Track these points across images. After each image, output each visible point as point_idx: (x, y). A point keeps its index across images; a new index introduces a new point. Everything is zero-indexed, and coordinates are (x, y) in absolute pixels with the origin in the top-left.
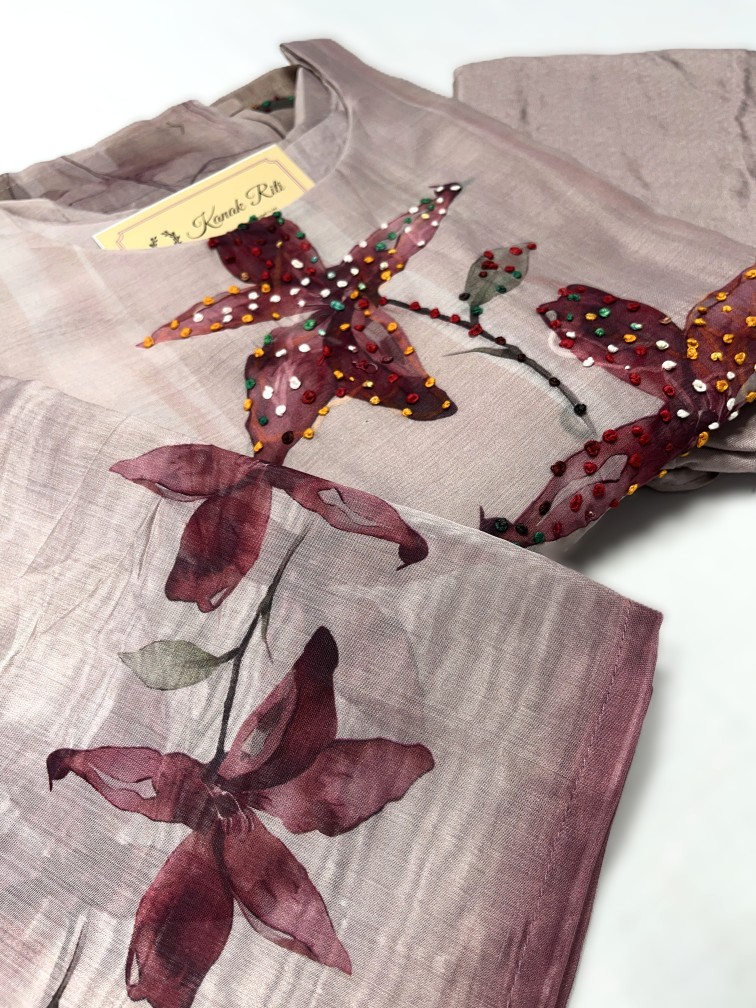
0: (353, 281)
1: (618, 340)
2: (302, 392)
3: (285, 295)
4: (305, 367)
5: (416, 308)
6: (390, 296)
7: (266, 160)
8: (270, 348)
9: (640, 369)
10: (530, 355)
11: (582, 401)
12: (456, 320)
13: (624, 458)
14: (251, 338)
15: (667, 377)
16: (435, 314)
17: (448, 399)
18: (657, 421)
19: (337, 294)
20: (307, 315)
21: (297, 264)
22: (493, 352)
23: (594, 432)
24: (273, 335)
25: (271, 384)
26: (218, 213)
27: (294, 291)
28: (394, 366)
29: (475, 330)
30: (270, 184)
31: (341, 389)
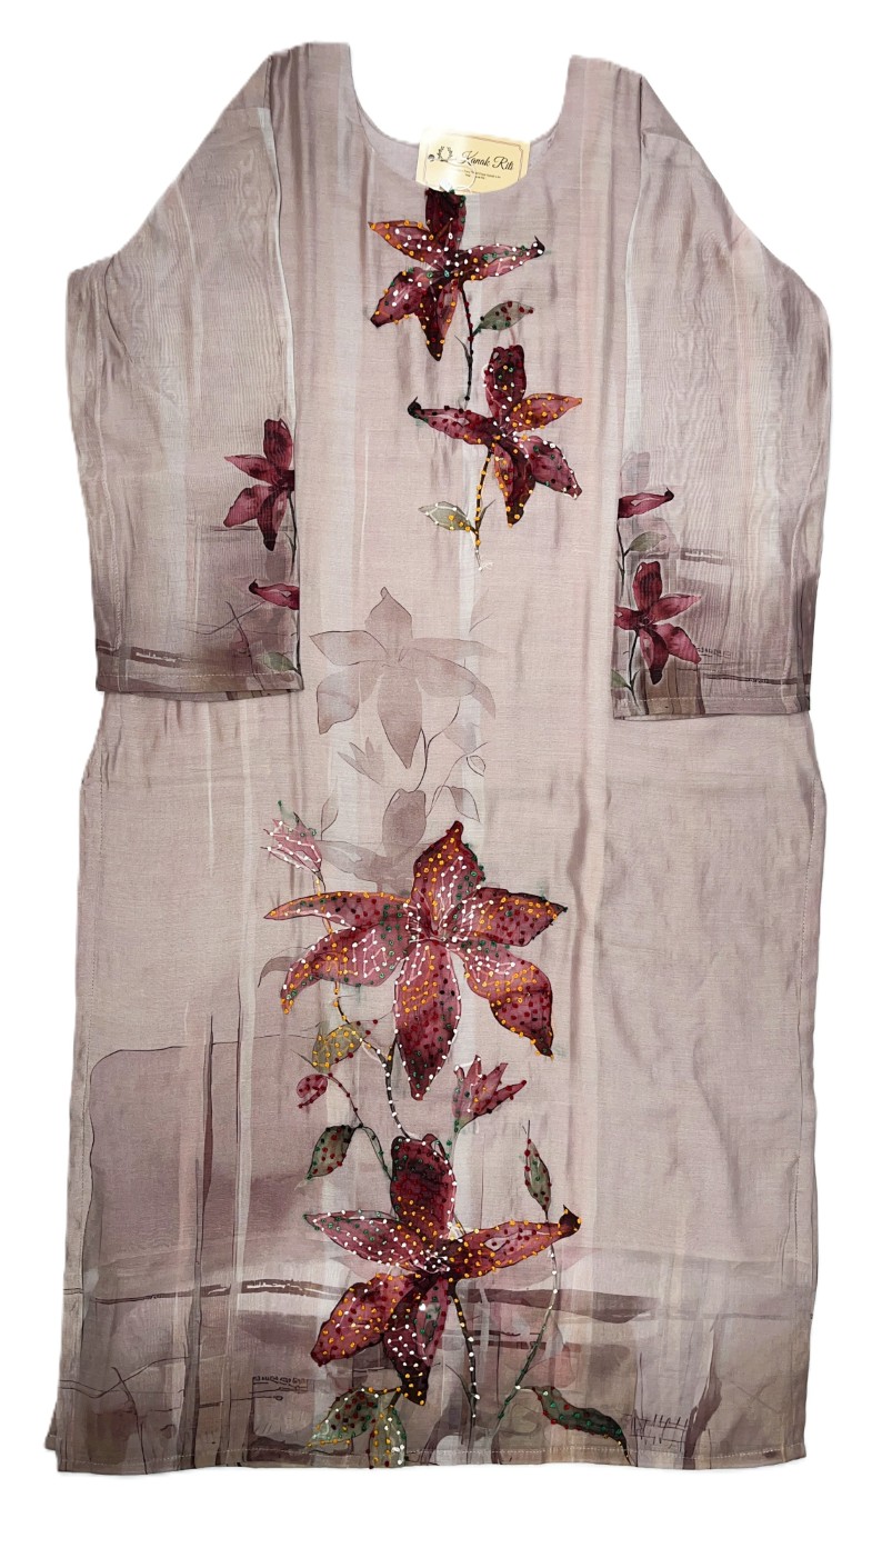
0: (462, 267)
1: (501, 386)
2: (406, 303)
3: (434, 250)
4: (414, 294)
5: (467, 305)
6: (465, 289)
8: (410, 275)
9: (496, 400)
10: (474, 366)
11: (470, 396)
12: (471, 326)
13: (468, 422)
14: (406, 263)
15: (501, 410)
16: (468, 316)
17: (441, 353)
18: (486, 420)
20: (434, 269)
21: (450, 236)
22: (465, 354)
24: (414, 269)
25: (399, 291)
27: (439, 251)
28: (441, 321)
29: (471, 339)
31: (418, 313)
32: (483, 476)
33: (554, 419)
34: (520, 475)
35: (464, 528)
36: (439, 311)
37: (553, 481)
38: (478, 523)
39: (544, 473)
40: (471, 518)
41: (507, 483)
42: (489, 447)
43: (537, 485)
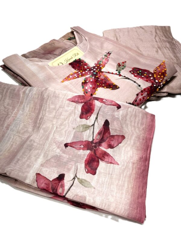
0: (97, 69)
1: (143, 75)
2: (92, 87)
3: (85, 72)
4: (92, 83)
5: (109, 73)
6: (104, 71)
7: (75, 49)
8: (85, 81)
9: (147, 79)
10: (130, 78)
11: (139, 84)
12: (116, 74)
13: (147, 93)
14: (82, 79)
15: (152, 80)
16: (112, 73)
17: (118, 86)
18: (151, 87)
19: (94, 71)
20: (90, 75)
22: (124, 78)
23: (142, 89)
26: (69, 59)
28: (107, 82)
29: (120, 75)
30: (76, 53)
31: (99, 86)
36: (104, 81)
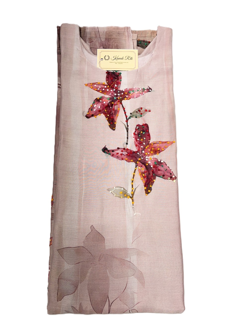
0: (121, 96)
1: (140, 139)
2: (99, 109)
4: (102, 106)
5: (124, 109)
6: (123, 103)
7: (133, 52)
8: (100, 99)
9: (139, 145)
10: (129, 131)
11: (128, 143)
12: (126, 117)
13: (127, 153)
14: (99, 95)
15: (141, 148)
16: (125, 113)
17: (115, 128)
18: (134, 152)
19: (117, 96)
21: (116, 85)
22: (125, 127)
23: (126, 147)
25: (96, 105)
26: (118, 58)
27: (111, 91)
28: (114, 116)
29: (127, 121)
32: (134, 175)
33: (162, 151)
34: (149, 174)
35: (127, 197)
36: (113, 112)
37: (164, 176)
38: (133, 195)
39: (159, 172)
40: (129, 192)
41: (144, 177)
42: (136, 163)
43: (157, 177)
